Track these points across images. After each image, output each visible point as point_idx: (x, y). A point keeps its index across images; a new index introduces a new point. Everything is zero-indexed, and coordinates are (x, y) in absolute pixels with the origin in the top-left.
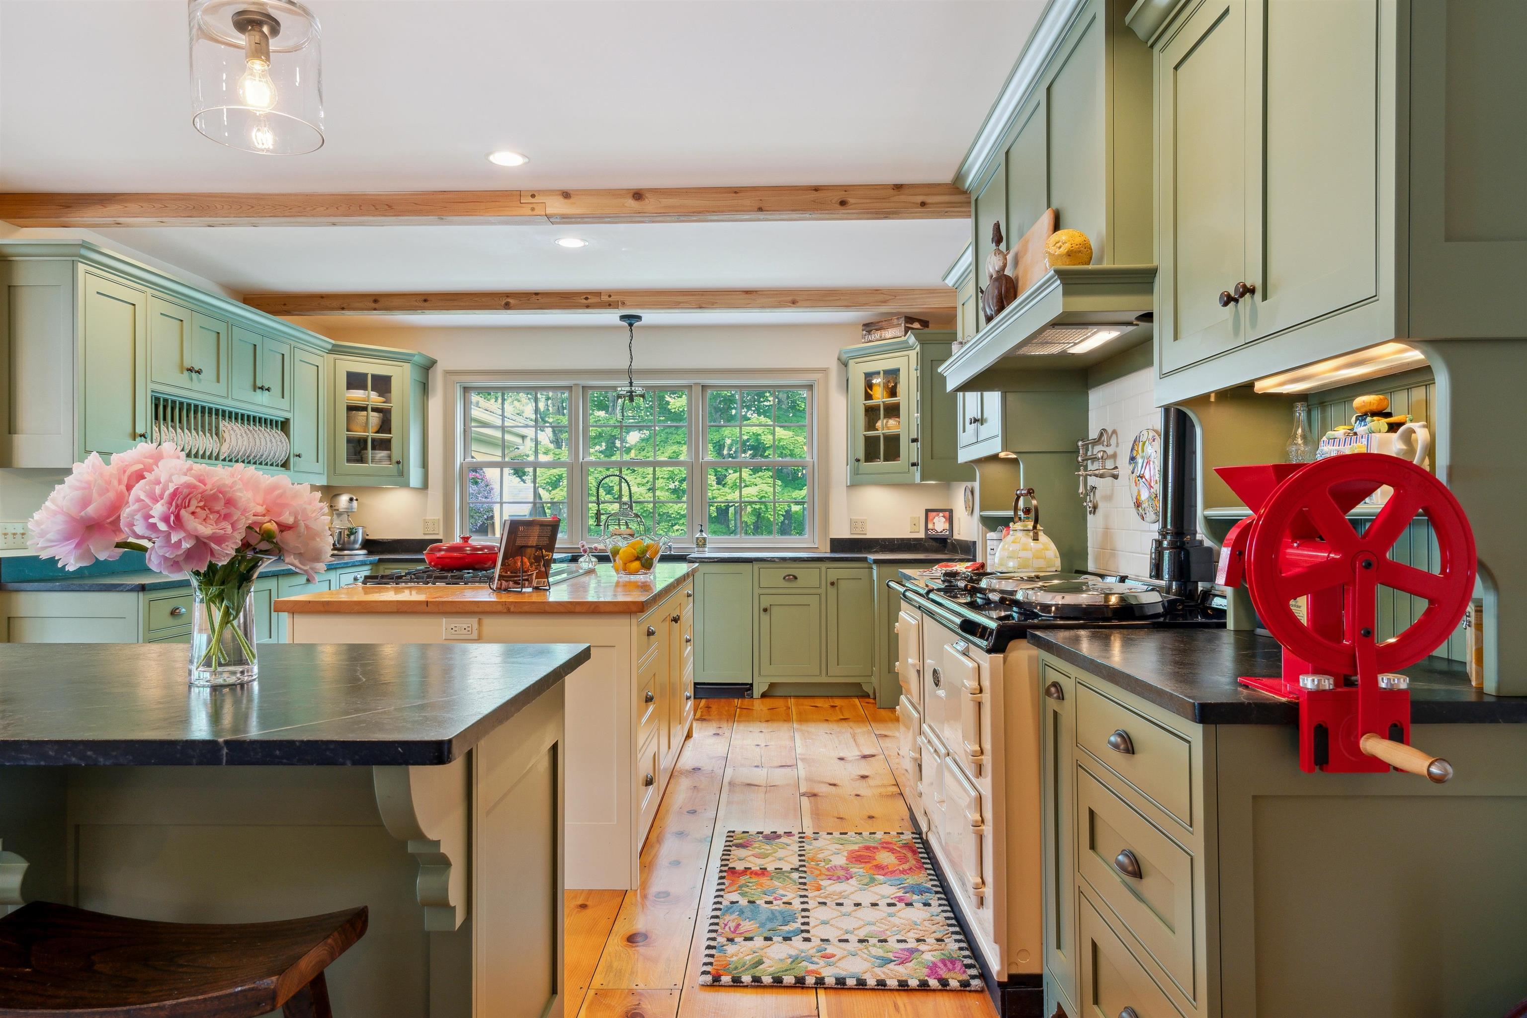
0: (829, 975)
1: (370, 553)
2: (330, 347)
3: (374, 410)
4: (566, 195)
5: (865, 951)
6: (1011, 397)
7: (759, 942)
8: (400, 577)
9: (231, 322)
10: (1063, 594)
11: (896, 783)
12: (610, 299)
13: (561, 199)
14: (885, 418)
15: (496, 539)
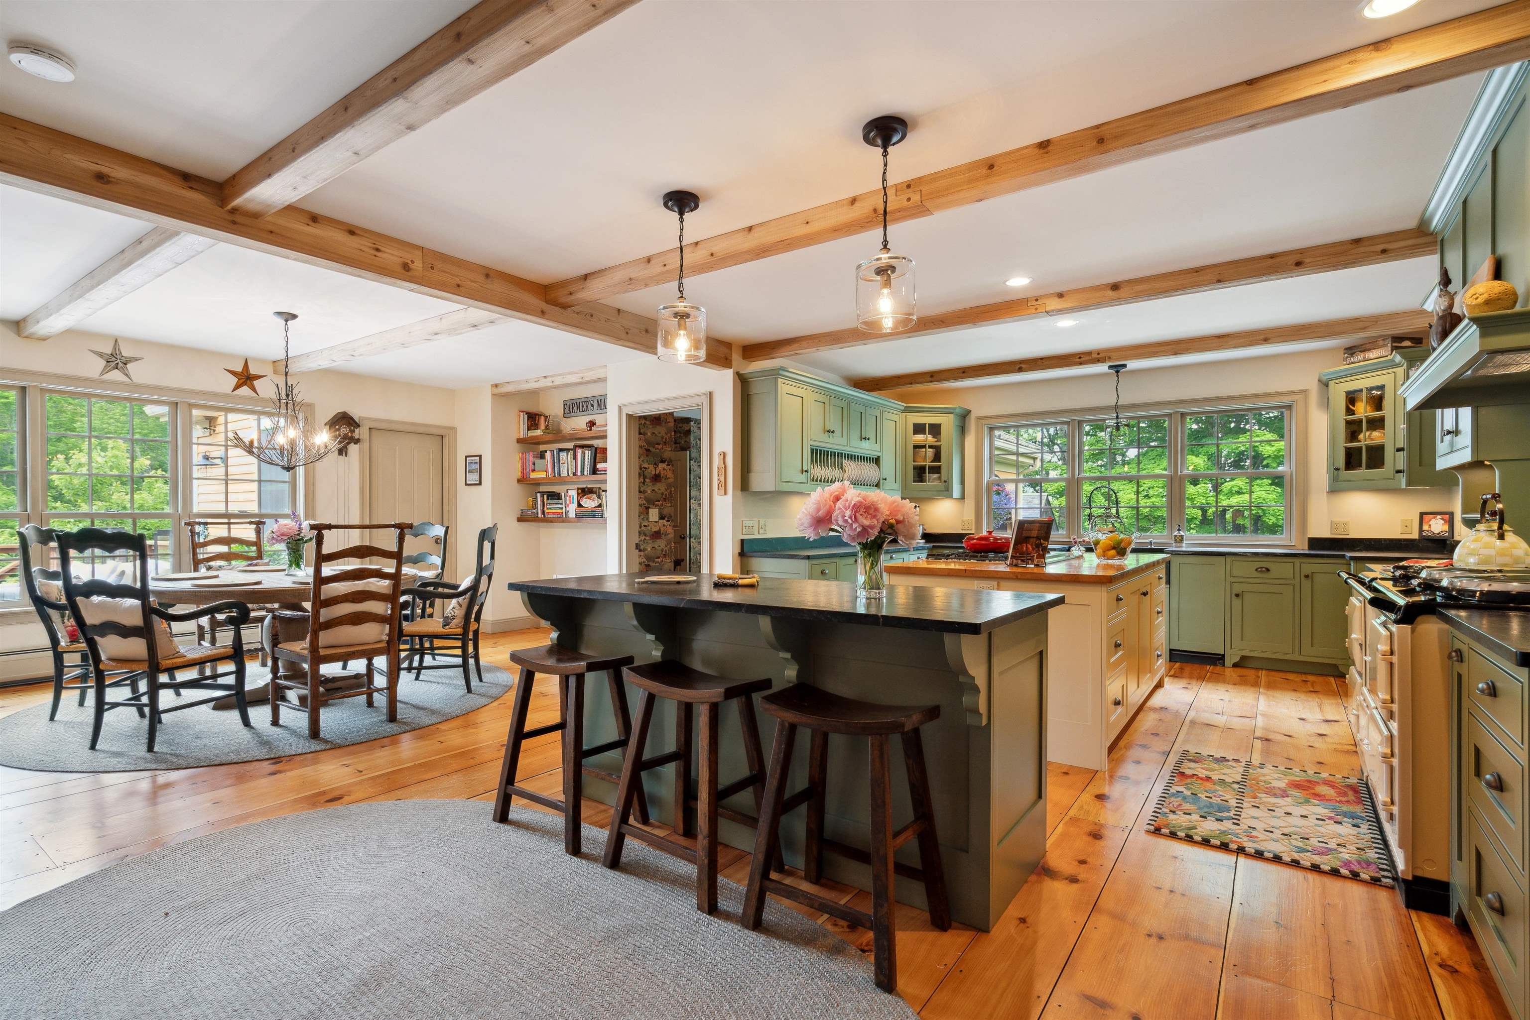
0: (1250, 847)
1: (927, 542)
2: (903, 408)
3: (930, 447)
4: (1061, 295)
5: (1287, 841)
6: (1483, 411)
7: (1195, 817)
8: (949, 555)
9: (849, 400)
10: (1490, 582)
11: (1354, 743)
12: (1099, 356)
13: (1057, 299)
14: (1367, 430)
15: (1009, 534)
